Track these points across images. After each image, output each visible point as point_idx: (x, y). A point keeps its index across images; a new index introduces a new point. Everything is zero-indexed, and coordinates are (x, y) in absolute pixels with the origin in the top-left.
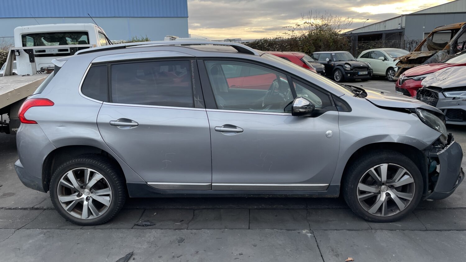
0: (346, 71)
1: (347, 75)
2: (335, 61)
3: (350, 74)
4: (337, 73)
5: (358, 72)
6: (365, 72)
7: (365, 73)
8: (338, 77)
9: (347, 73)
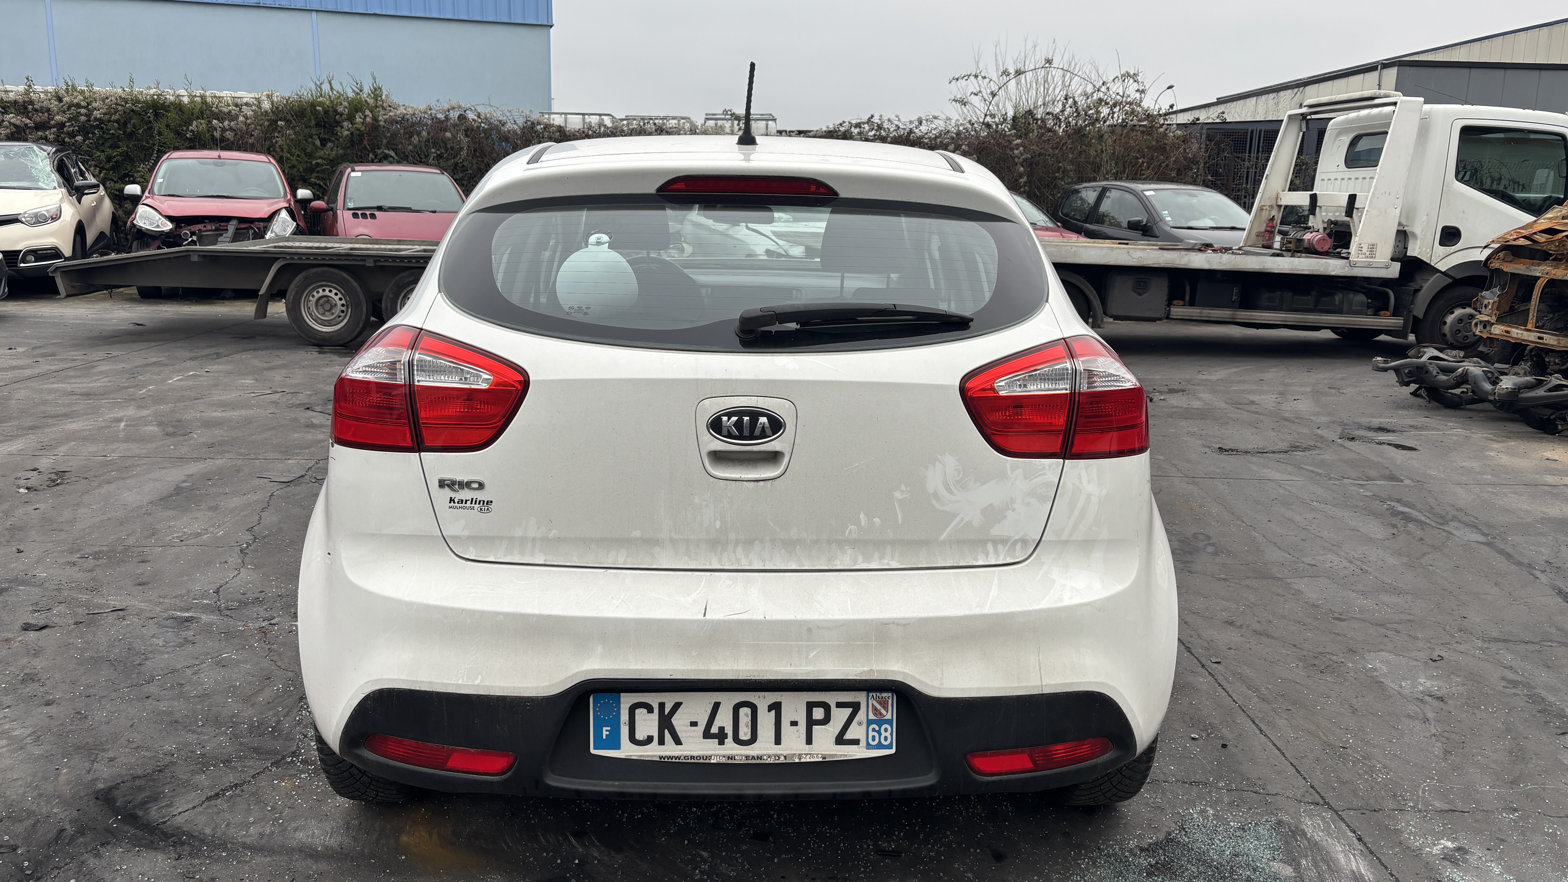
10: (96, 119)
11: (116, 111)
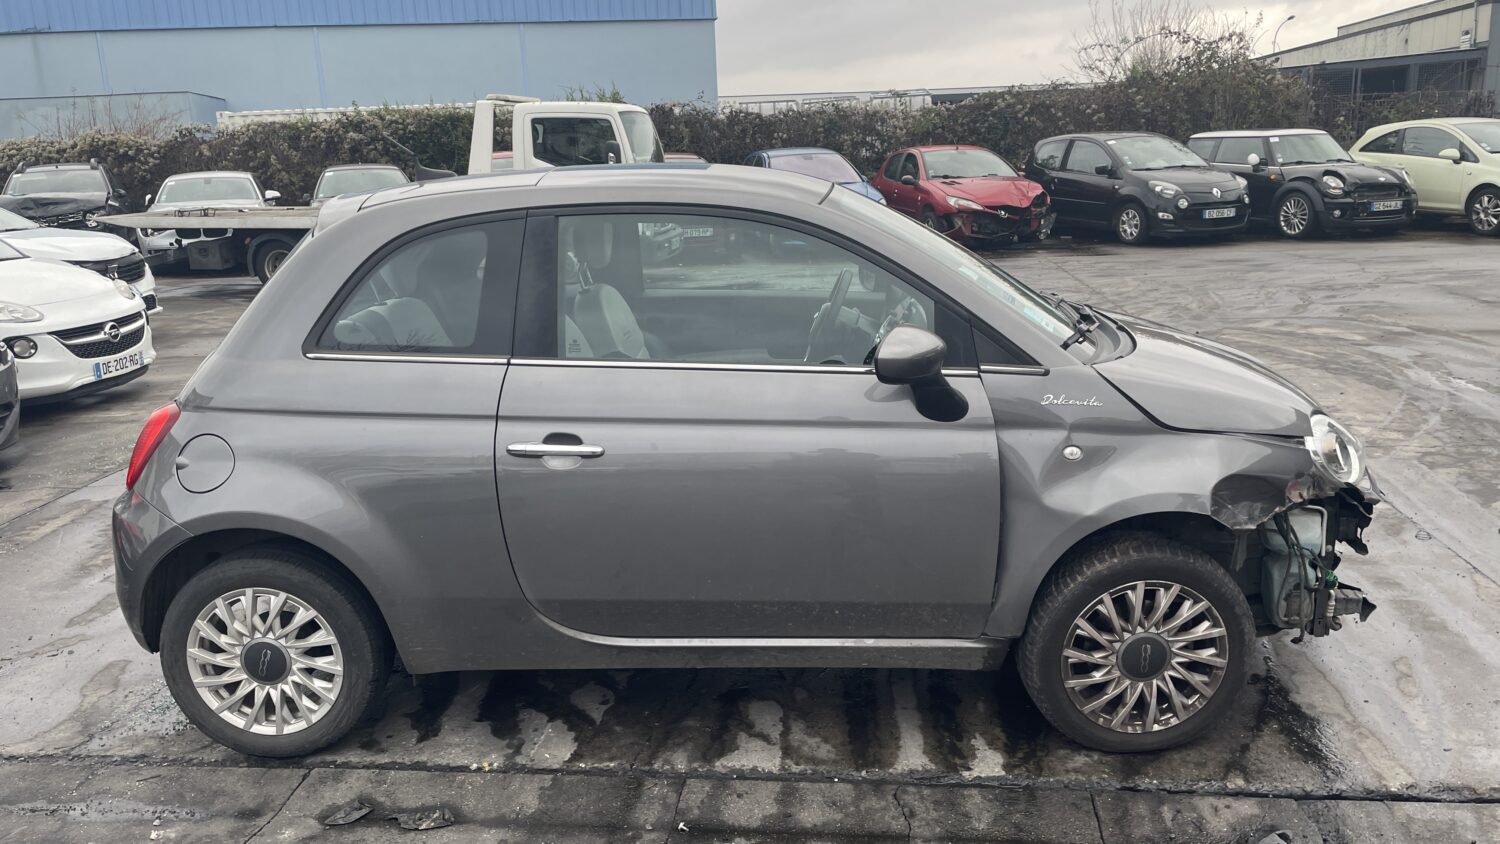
0: (1326, 200)
1: (1332, 214)
3: (1341, 210)
4: (1290, 207)
5: (1370, 203)
6: (1393, 203)
7: (1395, 204)
9: (1330, 207)
10: (410, 132)
11: (425, 125)
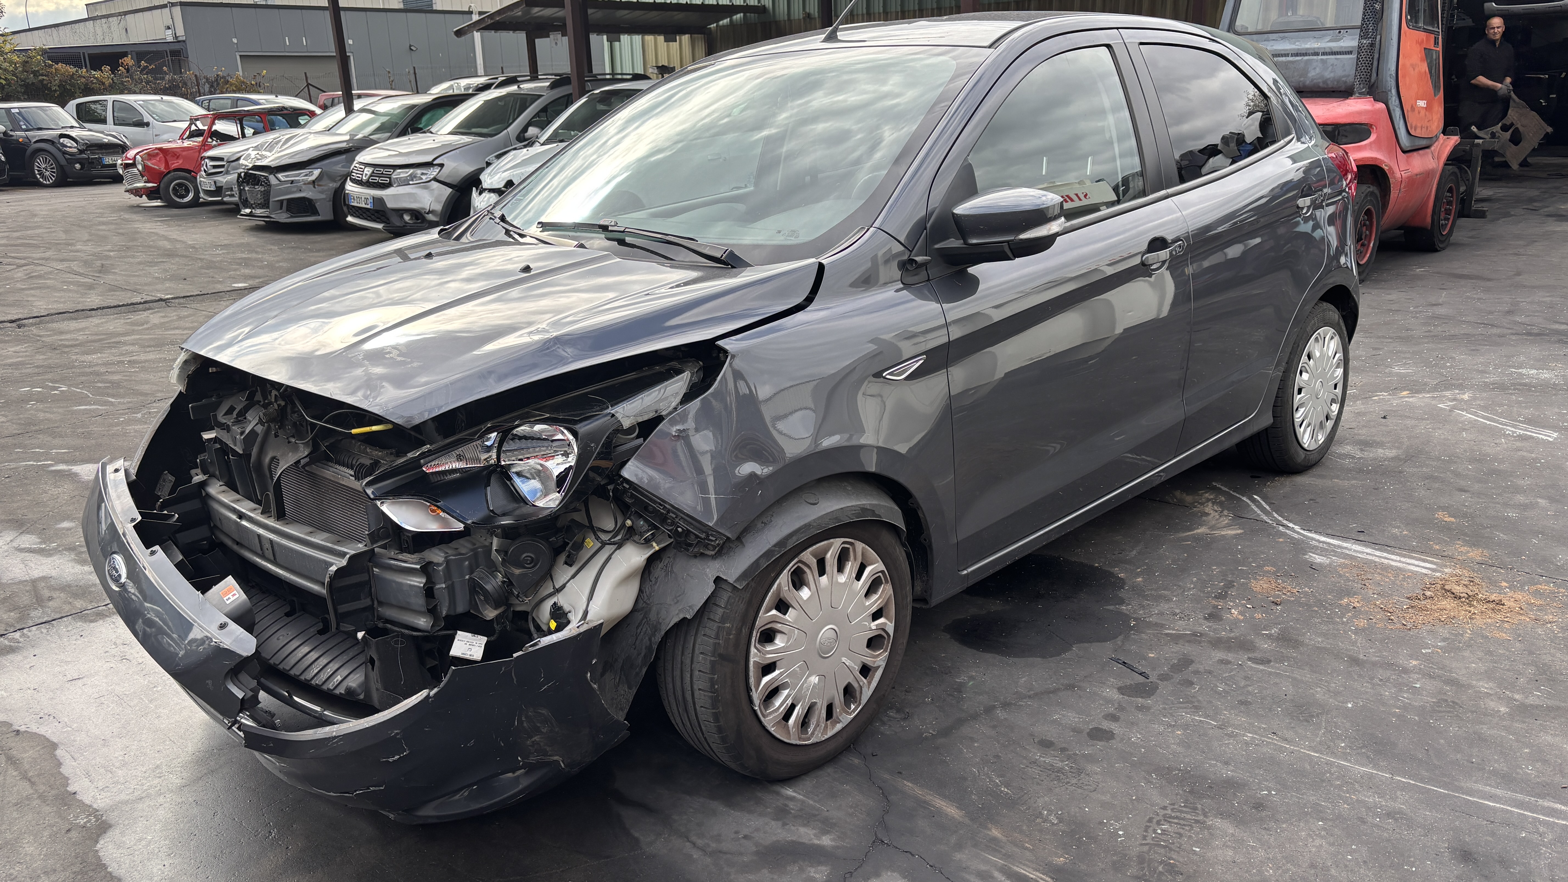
2: (27, 130)
8: (48, 173)
